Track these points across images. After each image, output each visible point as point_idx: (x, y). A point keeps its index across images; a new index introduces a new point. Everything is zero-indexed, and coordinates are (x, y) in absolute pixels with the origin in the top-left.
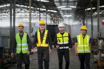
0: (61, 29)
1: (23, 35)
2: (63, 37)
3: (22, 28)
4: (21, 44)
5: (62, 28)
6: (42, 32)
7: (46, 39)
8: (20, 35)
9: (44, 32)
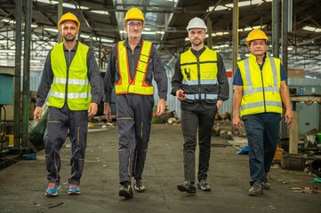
0: (196, 35)
1: (74, 51)
2: (198, 63)
3: (72, 28)
4: (67, 78)
5: (199, 32)
6: (133, 47)
7: (148, 69)
8: (66, 51)
9: (139, 47)
